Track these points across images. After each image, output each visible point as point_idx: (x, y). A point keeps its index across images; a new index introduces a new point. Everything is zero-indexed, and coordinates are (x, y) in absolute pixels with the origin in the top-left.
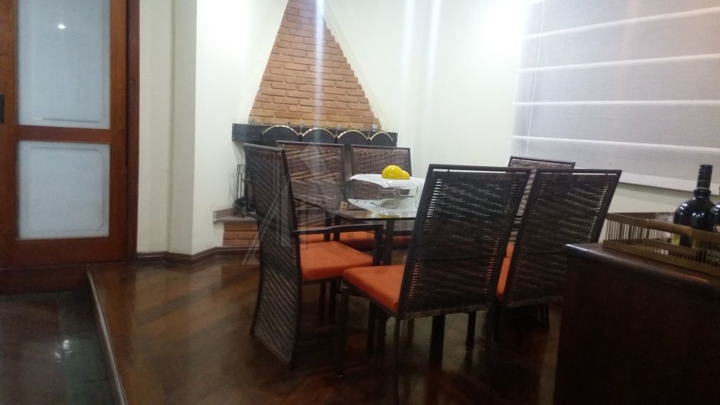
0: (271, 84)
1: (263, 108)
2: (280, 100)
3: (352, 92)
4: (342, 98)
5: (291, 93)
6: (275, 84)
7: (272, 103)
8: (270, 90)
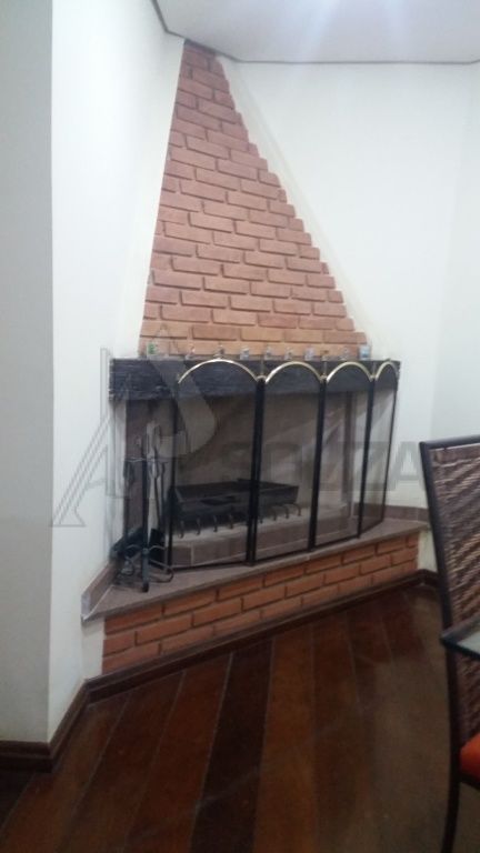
0: (171, 261)
1: (163, 319)
2: (192, 297)
3: (314, 280)
4: (301, 292)
5: (212, 283)
6: (179, 260)
7: (179, 305)
8: (169, 276)
